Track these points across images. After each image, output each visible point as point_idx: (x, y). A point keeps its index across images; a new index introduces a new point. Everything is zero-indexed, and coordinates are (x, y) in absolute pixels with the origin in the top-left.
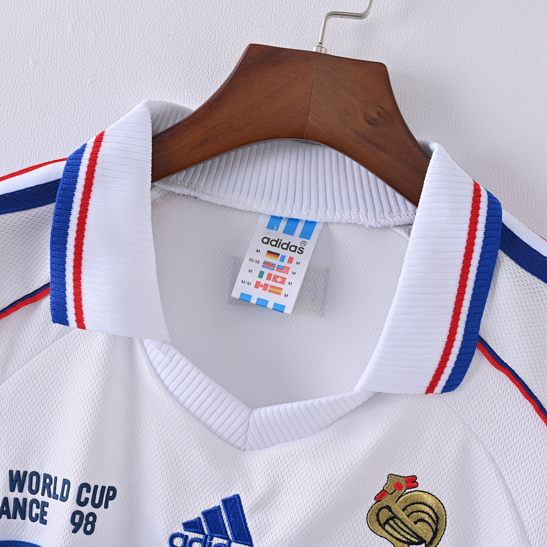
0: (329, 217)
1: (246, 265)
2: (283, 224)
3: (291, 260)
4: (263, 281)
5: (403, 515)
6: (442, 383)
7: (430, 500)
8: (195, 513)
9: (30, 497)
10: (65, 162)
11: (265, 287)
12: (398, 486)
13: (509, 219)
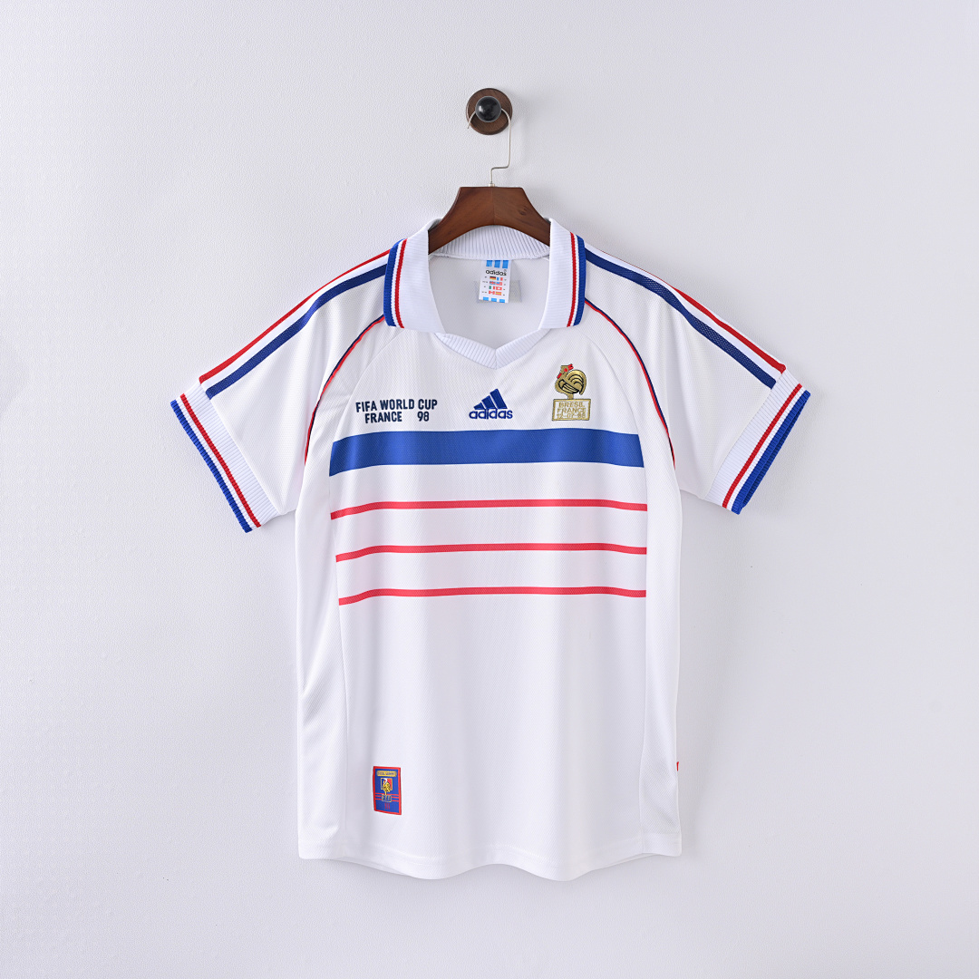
0: (513, 257)
1: (482, 285)
2: (493, 263)
3: (502, 279)
4: (492, 290)
5: (569, 382)
6: (573, 322)
7: (578, 373)
8: (479, 401)
9: (391, 411)
10: (387, 256)
11: (494, 293)
12: (566, 370)
13: (587, 246)
